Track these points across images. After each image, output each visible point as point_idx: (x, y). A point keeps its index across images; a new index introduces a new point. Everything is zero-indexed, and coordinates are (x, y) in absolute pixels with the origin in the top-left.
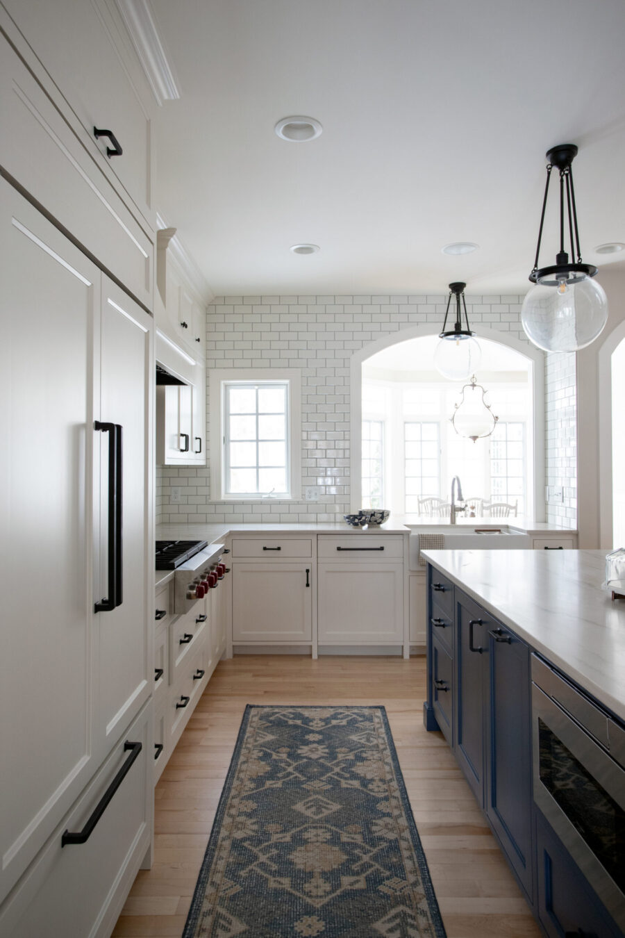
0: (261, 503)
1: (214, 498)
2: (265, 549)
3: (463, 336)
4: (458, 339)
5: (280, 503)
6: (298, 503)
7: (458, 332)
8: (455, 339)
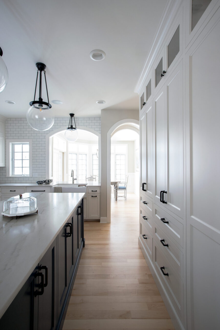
0: (21, 177)
1: (7, 176)
2: (11, 191)
3: (73, 129)
4: (72, 130)
5: (26, 177)
6: (31, 177)
7: (72, 128)
8: (71, 130)
